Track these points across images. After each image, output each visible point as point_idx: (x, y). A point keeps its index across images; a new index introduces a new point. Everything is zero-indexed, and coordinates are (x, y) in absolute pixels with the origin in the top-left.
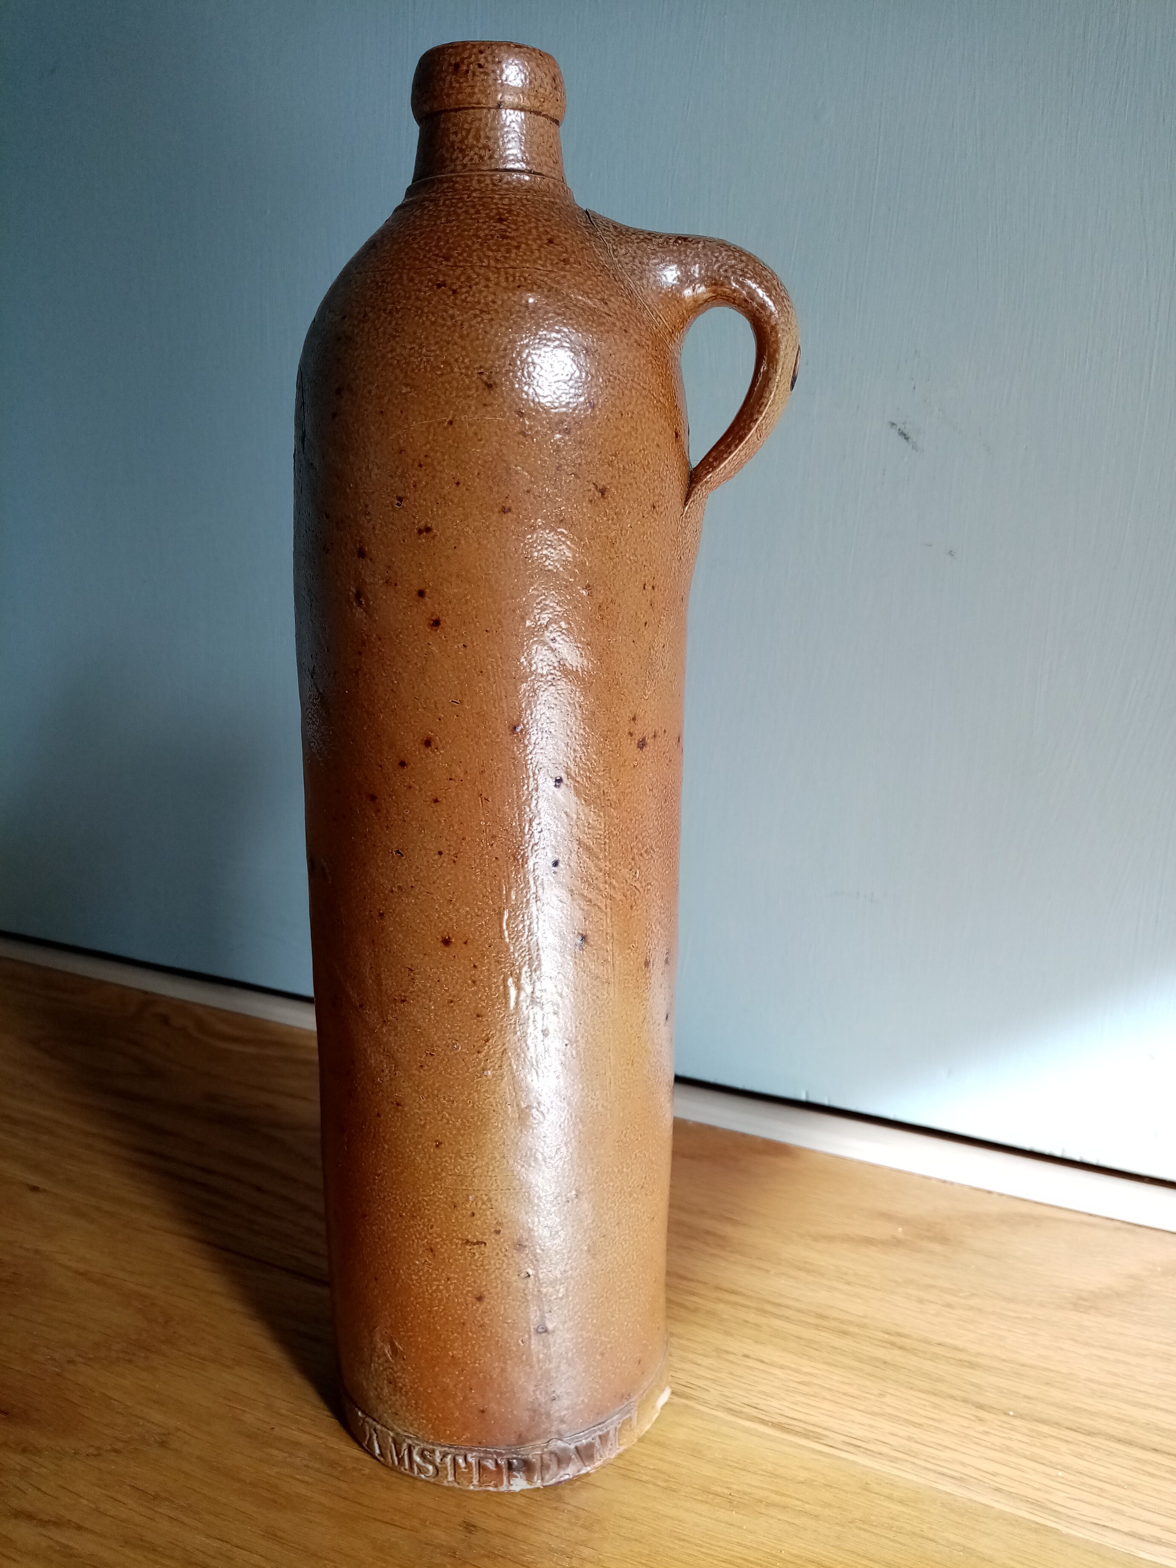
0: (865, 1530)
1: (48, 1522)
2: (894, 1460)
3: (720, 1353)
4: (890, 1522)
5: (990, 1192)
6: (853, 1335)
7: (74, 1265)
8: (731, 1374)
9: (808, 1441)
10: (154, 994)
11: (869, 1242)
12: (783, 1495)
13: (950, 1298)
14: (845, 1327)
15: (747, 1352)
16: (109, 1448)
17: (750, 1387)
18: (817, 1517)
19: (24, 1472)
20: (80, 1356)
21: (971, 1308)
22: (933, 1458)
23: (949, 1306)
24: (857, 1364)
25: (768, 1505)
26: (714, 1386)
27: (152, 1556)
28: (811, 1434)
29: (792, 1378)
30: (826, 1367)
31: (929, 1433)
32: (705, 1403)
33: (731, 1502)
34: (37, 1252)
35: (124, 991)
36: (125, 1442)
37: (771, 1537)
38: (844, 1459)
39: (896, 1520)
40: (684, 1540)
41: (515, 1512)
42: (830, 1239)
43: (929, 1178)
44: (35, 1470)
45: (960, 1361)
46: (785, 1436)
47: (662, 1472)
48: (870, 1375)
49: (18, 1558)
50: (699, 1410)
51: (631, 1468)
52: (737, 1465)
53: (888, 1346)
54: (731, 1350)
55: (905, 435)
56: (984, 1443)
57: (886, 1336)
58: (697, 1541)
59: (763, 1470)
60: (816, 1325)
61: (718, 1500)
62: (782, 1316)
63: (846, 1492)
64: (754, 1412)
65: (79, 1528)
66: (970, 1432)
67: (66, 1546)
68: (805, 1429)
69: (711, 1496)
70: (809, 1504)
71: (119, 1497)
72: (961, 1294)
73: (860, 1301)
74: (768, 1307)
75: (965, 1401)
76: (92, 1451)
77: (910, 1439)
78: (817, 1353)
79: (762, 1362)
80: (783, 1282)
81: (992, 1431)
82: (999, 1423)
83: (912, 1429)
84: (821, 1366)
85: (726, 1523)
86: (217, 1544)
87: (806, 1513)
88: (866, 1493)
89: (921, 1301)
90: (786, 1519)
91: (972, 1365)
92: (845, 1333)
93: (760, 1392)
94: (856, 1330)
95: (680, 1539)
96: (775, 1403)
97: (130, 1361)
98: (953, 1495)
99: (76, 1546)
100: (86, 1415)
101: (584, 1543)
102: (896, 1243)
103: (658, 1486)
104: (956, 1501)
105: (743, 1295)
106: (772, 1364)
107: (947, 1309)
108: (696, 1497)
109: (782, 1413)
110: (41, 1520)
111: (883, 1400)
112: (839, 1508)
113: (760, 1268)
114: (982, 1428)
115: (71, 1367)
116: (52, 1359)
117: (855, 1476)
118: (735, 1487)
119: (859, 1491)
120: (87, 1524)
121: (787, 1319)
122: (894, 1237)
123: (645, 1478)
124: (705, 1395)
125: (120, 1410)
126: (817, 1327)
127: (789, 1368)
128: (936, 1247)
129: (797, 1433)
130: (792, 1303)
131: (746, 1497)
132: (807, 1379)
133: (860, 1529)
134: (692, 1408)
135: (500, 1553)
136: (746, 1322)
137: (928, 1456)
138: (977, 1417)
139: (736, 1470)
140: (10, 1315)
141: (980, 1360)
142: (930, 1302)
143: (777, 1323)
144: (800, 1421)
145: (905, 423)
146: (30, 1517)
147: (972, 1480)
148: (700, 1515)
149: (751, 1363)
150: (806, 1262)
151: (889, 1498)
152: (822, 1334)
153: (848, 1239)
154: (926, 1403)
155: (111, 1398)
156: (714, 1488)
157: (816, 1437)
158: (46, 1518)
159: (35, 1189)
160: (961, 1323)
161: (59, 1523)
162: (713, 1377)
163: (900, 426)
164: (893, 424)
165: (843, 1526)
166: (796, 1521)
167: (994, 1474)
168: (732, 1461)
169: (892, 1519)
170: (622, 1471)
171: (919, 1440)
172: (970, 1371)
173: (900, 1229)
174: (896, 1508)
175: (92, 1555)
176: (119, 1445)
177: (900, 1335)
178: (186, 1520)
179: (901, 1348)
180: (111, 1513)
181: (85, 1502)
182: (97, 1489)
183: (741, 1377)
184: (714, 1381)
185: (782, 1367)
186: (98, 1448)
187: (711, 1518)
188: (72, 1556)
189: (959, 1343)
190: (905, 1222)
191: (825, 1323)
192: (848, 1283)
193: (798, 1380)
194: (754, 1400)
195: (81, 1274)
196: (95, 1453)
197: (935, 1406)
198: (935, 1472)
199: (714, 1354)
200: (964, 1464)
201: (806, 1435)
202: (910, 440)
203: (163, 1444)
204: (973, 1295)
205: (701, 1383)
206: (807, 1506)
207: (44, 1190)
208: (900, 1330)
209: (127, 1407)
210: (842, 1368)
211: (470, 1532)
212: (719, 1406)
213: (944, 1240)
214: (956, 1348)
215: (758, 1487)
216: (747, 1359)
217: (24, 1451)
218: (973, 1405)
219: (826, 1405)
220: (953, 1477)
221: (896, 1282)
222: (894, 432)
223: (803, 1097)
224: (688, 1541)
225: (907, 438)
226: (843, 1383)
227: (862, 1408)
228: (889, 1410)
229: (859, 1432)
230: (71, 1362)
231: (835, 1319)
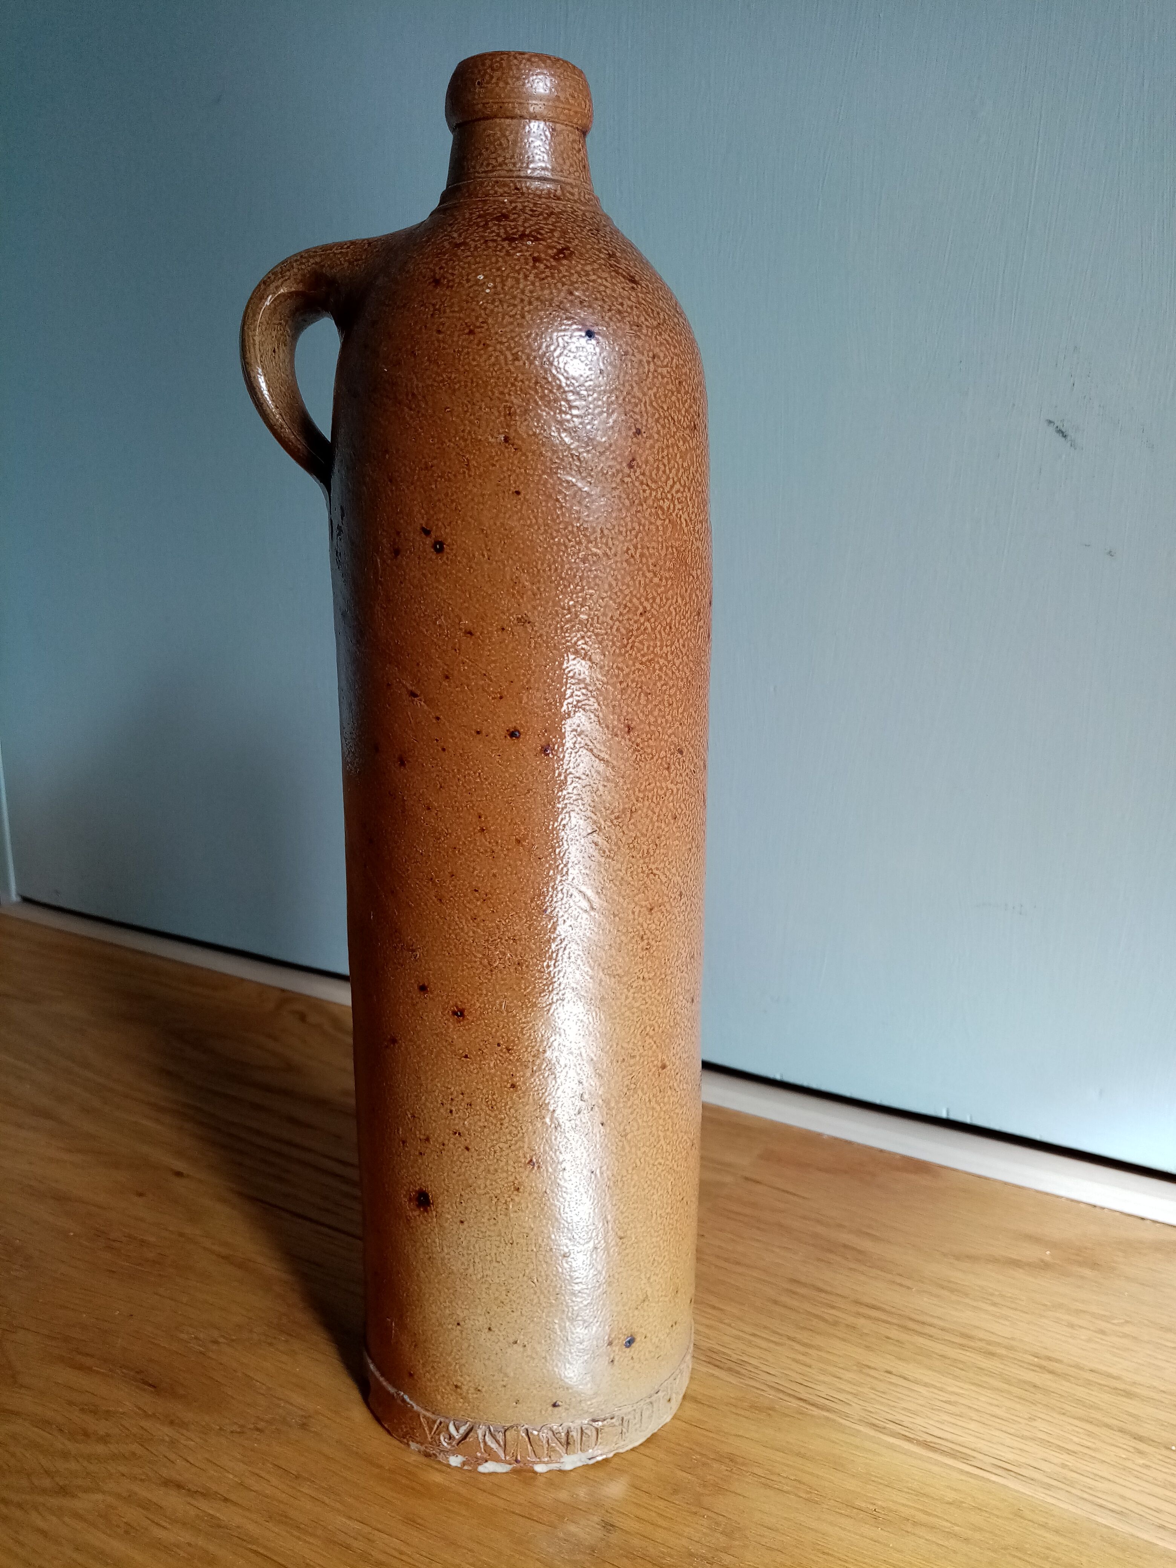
0: (1020, 1558)
1: (196, 1492)
2: (1049, 1487)
3: (862, 1367)
4: (1047, 1551)
5: (1143, 1219)
6: (1000, 1357)
7: (216, 1248)
8: (873, 1389)
9: (956, 1462)
10: (293, 992)
11: (1015, 1263)
12: (929, 1514)
13: (1103, 1325)
14: (991, 1348)
15: (889, 1369)
16: (252, 1426)
17: (893, 1404)
18: (967, 1540)
19: (173, 1443)
20: (223, 1336)
21: (1125, 1336)
22: (1090, 1488)
23: (1103, 1332)
24: (1006, 1386)
25: (915, 1523)
26: (856, 1400)
27: (295, 1533)
28: (958, 1454)
29: (937, 1397)
30: (973, 1388)
31: (1085, 1463)
32: (847, 1416)
33: (876, 1517)
34: (181, 1235)
35: (263, 988)
36: (267, 1421)
37: (919, 1557)
38: (994, 1482)
39: (1052, 1550)
40: (828, 1554)
41: (654, 1514)
42: (973, 1258)
43: (1079, 1202)
44: (185, 1443)
45: (1116, 1389)
46: (931, 1455)
47: (804, 1484)
48: (1020, 1398)
49: (169, 1526)
50: (841, 1424)
51: (772, 1477)
52: (881, 1481)
53: (1037, 1369)
54: (872, 1365)
55: (1062, 433)
56: (1145, 1477)
57: (1036, 1359)
58: (840, 1555)
59: (908, 1488)
60: (961, 1345)
61: (862, 1515)
62: (925, 1334)
63: (998, 1517)
64: (898, 1429)
65: (226, 1500)
66: (1129, 1464)
67: (213, 1517)
68: (952, 1449)
69: (855, 1510)
70: (958, 1526)
71: (263, 1474)
72: (1115, 1321)
73: (1007, 1323)
74: (911, 1325)
75: (1121, 1431)
76: (235, 1428)
77: (1064, 1466)
78: (963, 1372)
79: (905, 1378)
80: (925, 1299)
81: (1153, 1465)
82: (1161, 1457)
83: (1065, 1456)
84: (967, 1386)
85: (871, 1539)
86: (358, 1526)
87: (956, 1535)
88: (1018, 1519)
89: (1071, 1326)
90: (934, 1539)
91: (1129, 1395)
92: (993, 1354)
93: (904, 1409)
94: (1003, 1352)
95: (824, 1553)
96: (919, 1421)
97: (270, 1344)
98: (1112, 1529)
99: (222, 1517)
100: (230, 1393)
101: (725, 1550)
102: (1044, 1266)
103: (800, 1497)
104: (1118, 1536)
105: (884, 1310)
106: (916, 1382)
107: (1100, 1336)
108: (840, 1511)
109: (928, 1431)
110: (189, 1490)
111: (1034, 1424)
112: (991, 1532)
113: (901, 1285)
114: (1141, 1462)
115: (215, 1347)
116: (196, 1338)
117: (1005, 1501)
118: (880, 1503)
119: (1011, 1516)
120: (233, 1497)
121: (930, 1337)
122: (1042, 1261)
123: (786, 1488)
124: (846, 1409)
125: (262, 1391)
126: (962, 1346)
127: (935, 1387)
128: (1087, 1272)
129: (943, 1452)
130: (935, 1321)
131: (890, 1514)
132: (953, 1398)
133: (1015, 1556)
134: (834, 1421)
135: (639, 1554)
136: (888, 1338)
137: (1085, 1486)
138: (1134, 1448)
139: (880, 1486)
140: (156, 1294)
141: (1134, 1389)
142: (1080, 1327)
143: (920, 1340)
144: (946, 1440)
145: (1062, 421)
146: (179, 1486)
147: (1133, 1514)
148: (844, 1529)
149: (894, 1379)
150: (950, 1282)
151: (1044, 1526)
152: (968, 1354)
153: (994, 1260)
154: (1081, 1431)
155: (252, 1379)
156: (858, 1503)
157: (964, 1458)
158: (194, 1488)
159: (179, 1174)
160: (1115, 1350)
161: (206, 1494)
162: (855, 1392)
163: (1058, 423)
164: (1050, 422)
165: (995, 1551)
166: (946, 1543)
167: (1158, 1511)
168: (876, 1477)
169: (1048, 1548)
170: (763, 1480)
171: (1074, 1469)
172: (1124, 1399)
173: (1048, 1253)
174: (1050, 1537)
175: (238, 1527)
176: (261, 1425)
177: (1049, 1359)
178: (327, 1501)
179: (1051, 1372)
180: (256, 1488)
181: (231, 1476)
182: (241, 1464)
183: (884, 1393)
184: (855, 1395)
185: (926, 1385)
186: (242, 1426)
187: (856, 1534)
188: (219, 1526)
189: (1113, 1371)
190: (1052, 1245)
191: (972, 1344)
192: (994, 1304)
193: (944, 1399)
194: (898, 1417)
195: (223, 1257)
196: (238, 1430)
197: (1090, 1434)
198: (1092, 1503)
199: (855, 1368)
200: (1122, 1497)
201: (953, 1455)
202: (1069, 438)
203: (304, 1426)
204: (1127, 1322)
205: (842, 1396)
206: (956, 1528)
207: (188, 1176)
208: (1050, 1354)
209: (269, 1389)
210: (988, 1389)
211: (609, 1531)
212: (861, 1421)
213: (1095, 1265)
214: (1110, 1376)
215: (903, 1505)
216: (889, 1375)
217: (172, 1423)
218: (1131, 1435)
219: (973, 1426)
220: (1112, 1511)
221: (1045, 1305)
222: (1051, 430)
223: (943, 1114)
224: (832, 1555)
225: (1065, 436)
226: (991, 1404)
227: (1012, 1431)
228: (1040, 1435)
229: (1009, 1456)
230: (215, 1342)
231: (981, 1340)
